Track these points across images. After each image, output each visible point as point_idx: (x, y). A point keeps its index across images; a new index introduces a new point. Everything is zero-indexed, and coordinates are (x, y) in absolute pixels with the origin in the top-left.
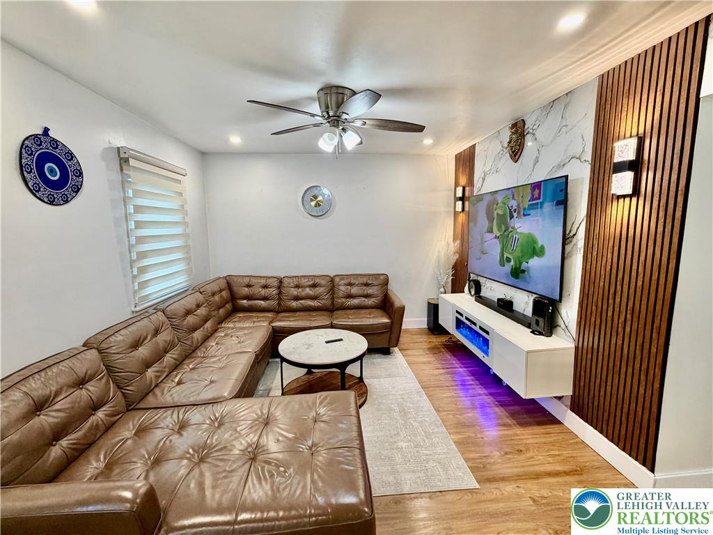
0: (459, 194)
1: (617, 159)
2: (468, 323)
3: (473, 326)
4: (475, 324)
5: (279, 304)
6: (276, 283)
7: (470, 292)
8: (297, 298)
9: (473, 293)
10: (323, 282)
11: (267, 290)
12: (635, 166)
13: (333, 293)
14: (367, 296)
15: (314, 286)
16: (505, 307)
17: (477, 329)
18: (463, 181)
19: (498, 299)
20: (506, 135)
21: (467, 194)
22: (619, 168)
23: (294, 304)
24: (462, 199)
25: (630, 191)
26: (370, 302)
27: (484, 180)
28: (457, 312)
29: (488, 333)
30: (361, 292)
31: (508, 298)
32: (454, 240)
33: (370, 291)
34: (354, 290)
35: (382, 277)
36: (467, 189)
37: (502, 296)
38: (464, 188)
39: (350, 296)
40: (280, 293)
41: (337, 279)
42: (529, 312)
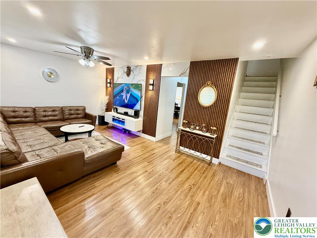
0: (109, 81)
1: (150, 83)
2: (118, 119)
3: (119, 119)
4: (120, 119)
5: (35, 119)
6: (32, 110)
7: (114, 111)
8: (45, 116)
9: (115, 111)
10: (58, 109)
11: (27, 113)
12: (153, 85)
13: (63, 113)
14: (78, 114)
15: (54, 111)
16: (126, 114)
17: (121, 120)
18: (110, 77)
19: (124, 112)
20: (126, 70)
21: (111, 82)
22: (150, 85)
23: (45, 119)
24: (110, 83)
25: (152, 89)
26: (79, 116)
27: (118, 79)
28: (113, 116)
29: (124, 120)
30: (75, 113)
31: (127, 112)
32: (106, 95)
33: (79, 112)
34: (72, 112)
35: (83, 107)
36: (111, 80)
37: (125, 111)
38: (110, 80)
39: (71, 114)
40: (35, 114)
41: (64, 108)
42: (133, 114)
